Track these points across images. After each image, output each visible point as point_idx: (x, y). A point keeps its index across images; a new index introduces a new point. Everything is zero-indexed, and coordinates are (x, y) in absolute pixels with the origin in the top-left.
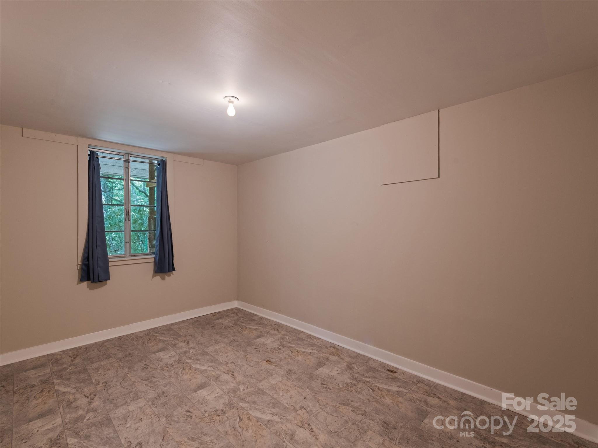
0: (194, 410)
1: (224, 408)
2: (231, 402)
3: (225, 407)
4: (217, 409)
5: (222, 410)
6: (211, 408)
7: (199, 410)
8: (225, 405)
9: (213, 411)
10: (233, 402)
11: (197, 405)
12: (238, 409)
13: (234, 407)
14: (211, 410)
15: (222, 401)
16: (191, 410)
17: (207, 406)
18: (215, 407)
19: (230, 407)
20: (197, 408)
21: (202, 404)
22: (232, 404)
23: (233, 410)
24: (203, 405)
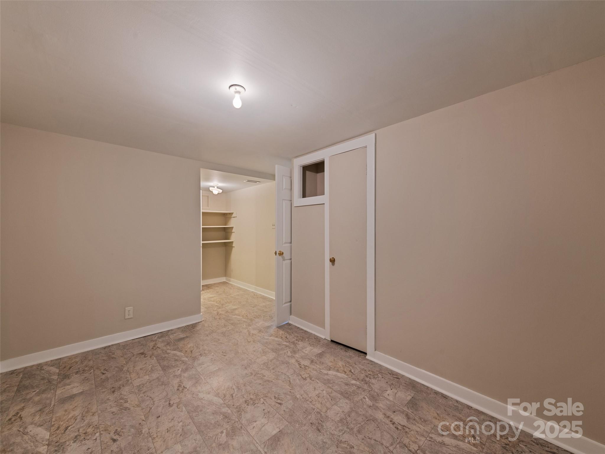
0: (275, 405)
1: (247, 407)
2: (239, 414)
3: (245, 408)
4: (253, 406)
5: (248, 404)
6: (259, 407)
7: (270, 405)
8: (245, 410)
9: (257, 404)
10: (236, 414)
11: (273, 410)
12: (233, 406)
13: (237, 408)
14: (259, 405)
15: (248, 416)
16: (277, 405)
17: (264, 410)
18: (255, 408)
19: (240, 408)
20: (273, 407)
21: (269, 412)
22: (238, 411)
23: (238, 404)
24: (267, 411)
